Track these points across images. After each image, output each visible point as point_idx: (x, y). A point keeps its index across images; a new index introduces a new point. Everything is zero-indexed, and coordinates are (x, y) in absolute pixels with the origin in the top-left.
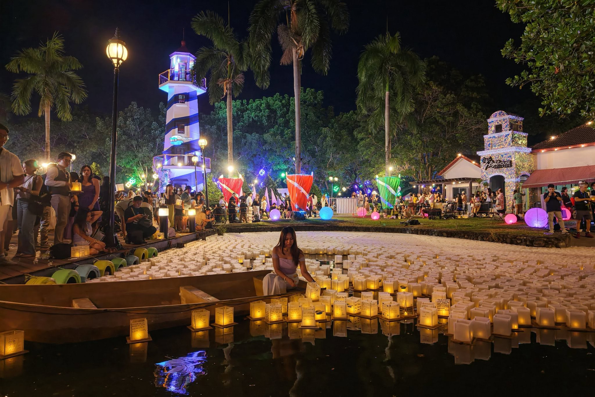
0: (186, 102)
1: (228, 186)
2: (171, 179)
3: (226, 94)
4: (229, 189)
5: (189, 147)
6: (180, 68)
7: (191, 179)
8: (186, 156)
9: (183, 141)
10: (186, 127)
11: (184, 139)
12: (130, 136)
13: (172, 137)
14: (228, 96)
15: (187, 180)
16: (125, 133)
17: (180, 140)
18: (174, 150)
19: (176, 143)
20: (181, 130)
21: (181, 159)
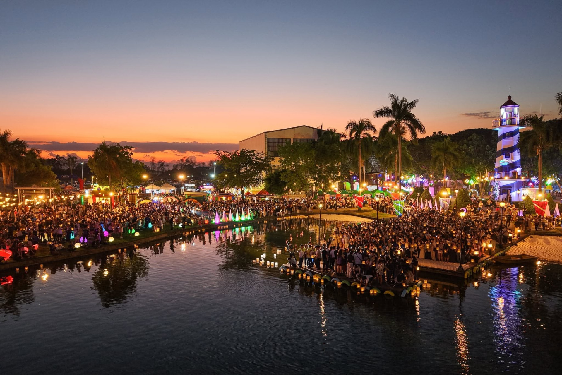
0: (511, 138)
1: (538, 205)
2: (500, 187)
3: (538, 155)
4: (538, 207)
5: (512, 166)
6: (507, 116)
7: (514, 187)
8: (511, 172)
9: (508, 162)
10: (511, 154)
11: (509, 161)
12: (471, 155)
13: (501, 161)
14: (539, 156)
15: (511, 187)
16: (467, 154)
17: (507, 162)
18: (502, 169)
19: (504, 164)
20: (508, 156)
21: (507, 174)
